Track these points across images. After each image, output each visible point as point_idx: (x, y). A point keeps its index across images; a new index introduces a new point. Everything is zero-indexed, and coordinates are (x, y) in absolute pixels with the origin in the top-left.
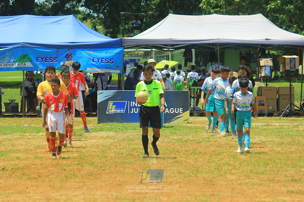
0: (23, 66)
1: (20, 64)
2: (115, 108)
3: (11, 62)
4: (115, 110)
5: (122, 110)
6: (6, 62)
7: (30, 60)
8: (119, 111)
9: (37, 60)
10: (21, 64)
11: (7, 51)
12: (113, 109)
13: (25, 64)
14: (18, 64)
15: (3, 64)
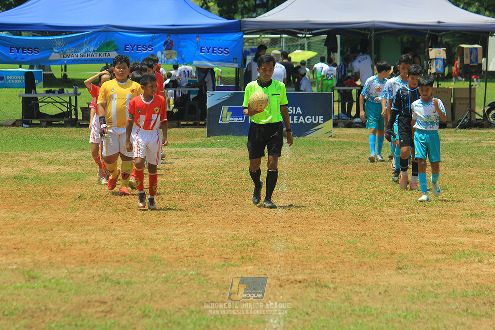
0: (107, 57)
1: (102, 55)
2: (231, 115)
3: (90, 52)
4: (231, 119)
5: (241, 119)
6: (83, 51)
7: (116, 48)
8: (236, 120)
9: (126, 48)
10: (104, 55)
11: (84, 37)
12: (228, 117)
13: (109, 55)
14: (100, 55)
15: (79, 54)
